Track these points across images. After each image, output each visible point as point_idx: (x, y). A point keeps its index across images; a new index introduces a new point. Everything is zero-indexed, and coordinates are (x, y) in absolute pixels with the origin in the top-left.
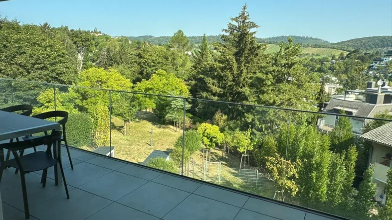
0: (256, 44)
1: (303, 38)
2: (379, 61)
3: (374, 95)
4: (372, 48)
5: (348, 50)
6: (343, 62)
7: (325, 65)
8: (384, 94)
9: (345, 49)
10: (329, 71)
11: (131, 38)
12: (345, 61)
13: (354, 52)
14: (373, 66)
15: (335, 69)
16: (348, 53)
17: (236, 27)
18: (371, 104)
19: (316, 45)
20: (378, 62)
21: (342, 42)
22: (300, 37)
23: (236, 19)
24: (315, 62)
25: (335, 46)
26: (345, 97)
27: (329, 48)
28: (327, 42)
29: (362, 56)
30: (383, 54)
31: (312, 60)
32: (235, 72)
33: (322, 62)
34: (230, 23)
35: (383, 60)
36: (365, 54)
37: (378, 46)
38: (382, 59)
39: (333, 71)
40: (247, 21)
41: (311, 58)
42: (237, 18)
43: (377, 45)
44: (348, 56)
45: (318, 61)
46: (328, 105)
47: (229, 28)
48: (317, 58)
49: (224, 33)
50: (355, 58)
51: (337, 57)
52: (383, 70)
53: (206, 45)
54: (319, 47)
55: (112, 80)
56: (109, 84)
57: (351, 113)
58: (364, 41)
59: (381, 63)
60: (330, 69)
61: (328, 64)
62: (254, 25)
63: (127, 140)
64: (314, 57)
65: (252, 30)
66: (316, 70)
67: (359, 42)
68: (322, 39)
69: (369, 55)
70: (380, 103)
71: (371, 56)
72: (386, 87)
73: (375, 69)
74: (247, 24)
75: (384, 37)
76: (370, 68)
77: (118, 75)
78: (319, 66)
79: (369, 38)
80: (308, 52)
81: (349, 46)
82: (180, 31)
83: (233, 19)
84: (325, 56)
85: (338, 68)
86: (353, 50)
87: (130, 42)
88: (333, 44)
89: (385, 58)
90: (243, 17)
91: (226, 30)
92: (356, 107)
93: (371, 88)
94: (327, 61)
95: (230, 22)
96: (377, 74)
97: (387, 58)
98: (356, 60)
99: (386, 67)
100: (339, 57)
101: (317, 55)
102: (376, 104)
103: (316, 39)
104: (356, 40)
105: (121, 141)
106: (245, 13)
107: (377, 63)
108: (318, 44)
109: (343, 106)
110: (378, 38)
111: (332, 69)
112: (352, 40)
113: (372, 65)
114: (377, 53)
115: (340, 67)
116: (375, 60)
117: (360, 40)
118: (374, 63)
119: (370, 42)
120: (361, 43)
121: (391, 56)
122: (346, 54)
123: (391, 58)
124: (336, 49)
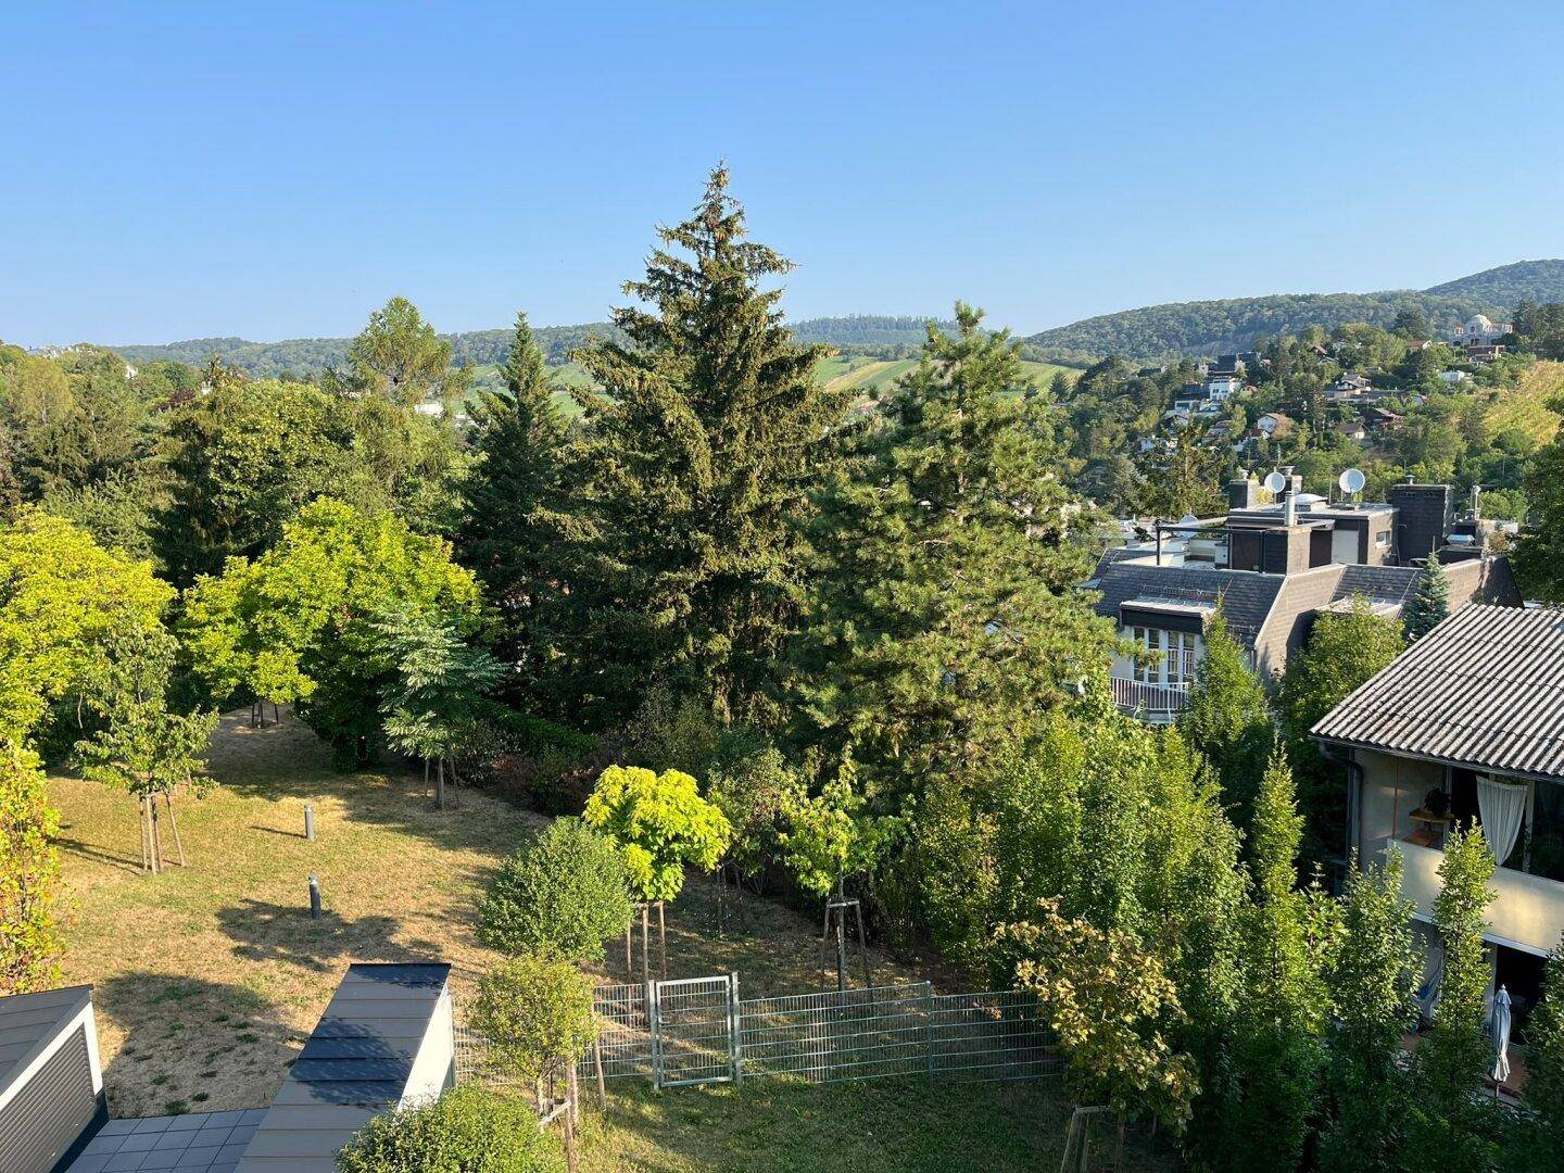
0: (789, 347)
2: (1193, 396)
3: (1273, 534)
4: (1160, 349)
5: (1077, 359)
8: (1307, 529)
9: (1067, 359)
11: (131, 353)
12: (1074, 405)
13: (1100, 367)
14: (1174, 418)
16: (1080, 373)
17: (687, 272)
18: (1264, 574)
20: (1191, 402)
22: (892, 319)
23: (683, 234)
25: (1030, 349)
26: (1157, 553)
29: (1132, 384)
30: (1204, 370)
32: (707, 482)
34: (660, 254)
35: (1207, 394)
36: (1143, 373)
38: (1203, 389)
40: (735, 241)
42: (685, 226)
44: (1082, 386)
47: (655, 274)
49: (633, 301)
50: (1108, 393)
51: (1044, 394)
52: (1213, 430)
53: (534, 368)
55: (43, 574)
56: (28, 602)
57: (1197, 618)
58: (1126, 324)
59: (1202, 406)
62: (767, 263)
63: (167, 900)
65: (762, 284)
67: (1109, 328)
69: (1156, 376)
70: (1298, 564)
71: (1165, 381)
73: (1184, 431)
74: (735, 256)
75: (1196, 308)
76: (1166, 425)
77: (81, 544)
81: (1075, 345)
82: (399, 305)
83: (670, 235)
86: (1094, 361)
87: (131, 372)
89: (1214, 386)
90: (715, 225)
91: (641, 288)
93: (1245, 505)
95: (661, 245)
97: (1220, 386)
98: (1115, 399)
99: (1222, 418)
100: (1051, 392)
102: (1284, 571)
104: (1096, 324)
105: (128, 916)
106: (724, 203)
107: (1186, 406)
110: (1173, 311)
112: (1083, 324)
113: (1170, 414)
114: (1183, 367)
116: (1179, 396)
117: (1111, 320)
118: (1179, 405)
119: (1149, 327)
120: (1119, 333)
121: (1233, 375)
122: (1072, 377)
123: (1232, 386)
124: (1032, 360)
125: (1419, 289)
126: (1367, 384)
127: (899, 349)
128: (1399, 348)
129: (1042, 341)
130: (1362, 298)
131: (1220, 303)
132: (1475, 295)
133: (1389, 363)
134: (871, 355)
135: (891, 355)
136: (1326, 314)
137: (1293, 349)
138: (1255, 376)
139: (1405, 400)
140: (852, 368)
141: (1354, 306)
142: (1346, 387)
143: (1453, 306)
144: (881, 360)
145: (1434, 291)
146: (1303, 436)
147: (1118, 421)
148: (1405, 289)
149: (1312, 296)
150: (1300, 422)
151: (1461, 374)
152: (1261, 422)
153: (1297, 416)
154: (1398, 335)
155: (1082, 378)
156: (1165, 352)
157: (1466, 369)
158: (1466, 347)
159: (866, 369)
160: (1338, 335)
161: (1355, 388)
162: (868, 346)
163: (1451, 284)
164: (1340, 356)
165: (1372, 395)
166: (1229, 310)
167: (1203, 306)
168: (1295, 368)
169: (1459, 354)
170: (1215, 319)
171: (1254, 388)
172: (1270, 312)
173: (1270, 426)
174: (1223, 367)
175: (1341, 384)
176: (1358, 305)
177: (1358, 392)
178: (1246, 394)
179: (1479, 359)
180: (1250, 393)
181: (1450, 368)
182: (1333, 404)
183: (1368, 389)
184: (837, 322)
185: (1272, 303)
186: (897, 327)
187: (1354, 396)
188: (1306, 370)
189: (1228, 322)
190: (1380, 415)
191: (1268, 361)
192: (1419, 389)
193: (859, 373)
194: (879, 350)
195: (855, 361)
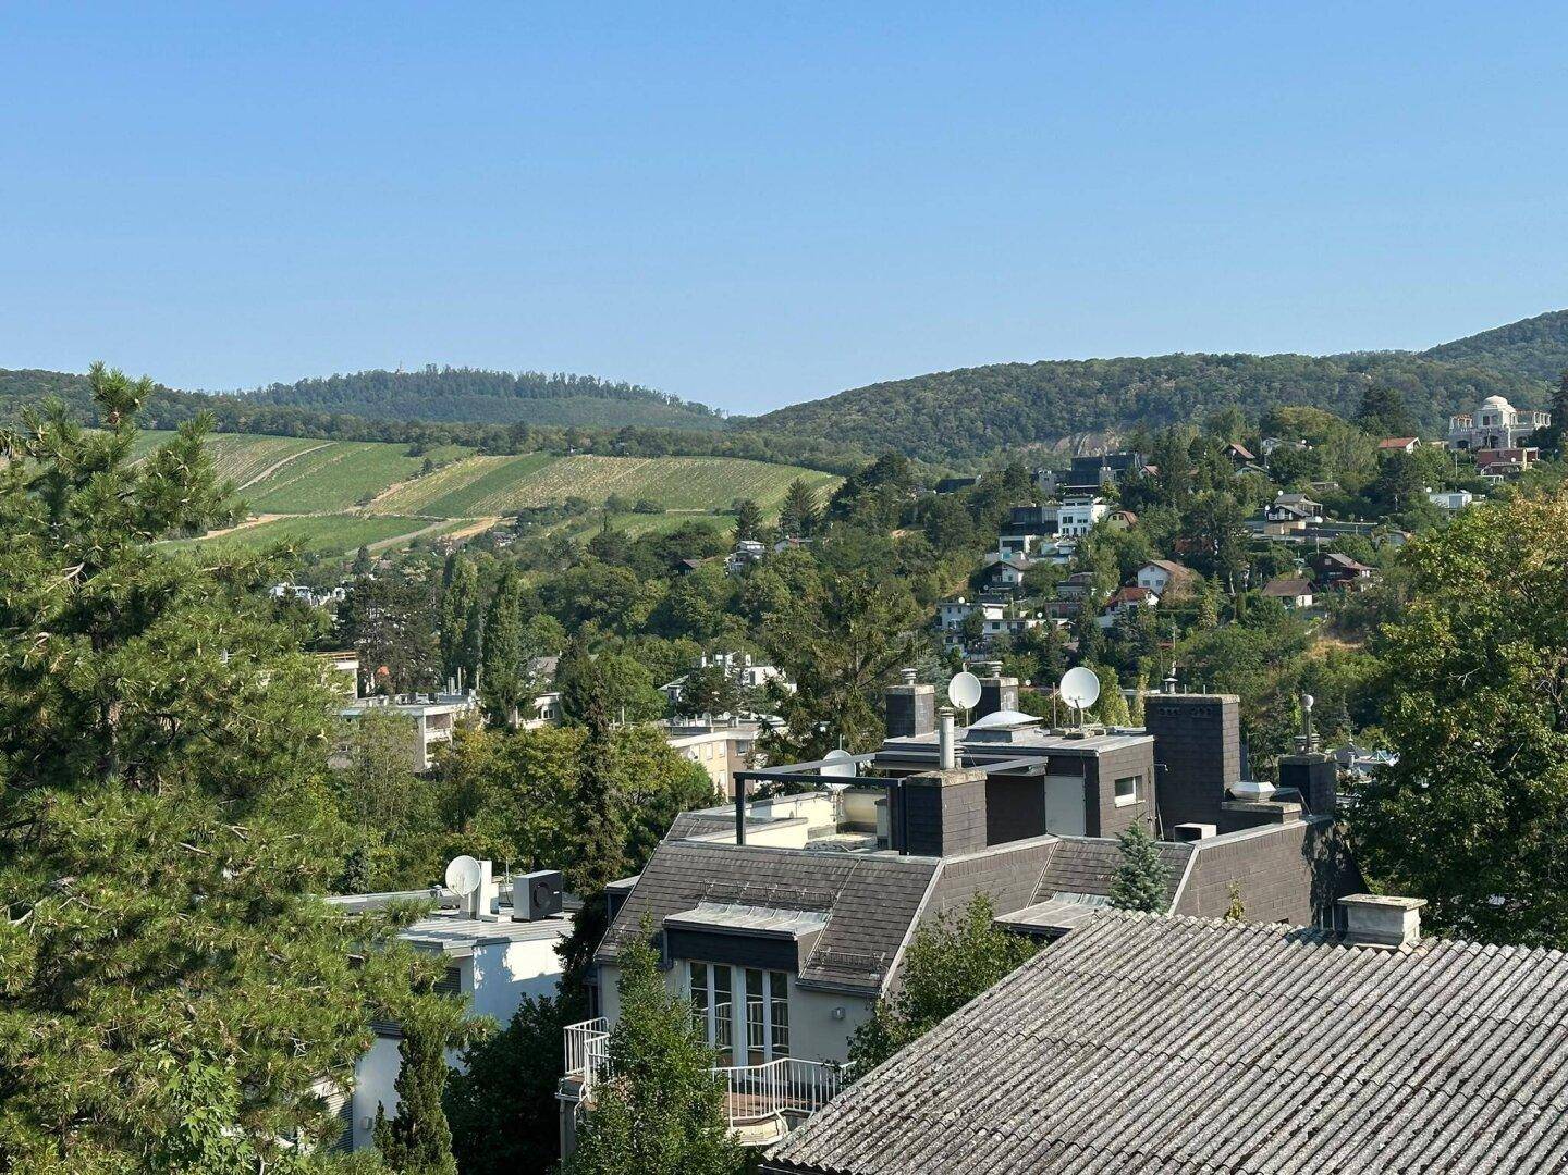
1: (529, 388)
2: (1030, 529)
3: (922, 784)
4: (985, 444)
5: (839, 461)
6: (813, 548)
7: (694, 581)
9: (822, 457)
10: (728, 619)
12: (825, 542)
13: (872, 476)
14: (997, 568)
15: (768, 606)
16: (840, 483)
18: (908, 859)
19: (624, 435)
20: (1028, 539)
21: (801, 413)
22: (506, 378)
24: (629, 560)
25: (756, 438)
27: (715, 453)
28: (701, 409)
29: (928, 504)
30: (1046, 484)
31: (603, 548)
33: (674, 555)
35: (1052, 527)
36: (943, 487)
37: (1022, 429)
38: (1046, 517)
39: (757, 620)
41: (596, 531)
43: (1009, 425)
44: (838, 509)
45: (644, 554)
46: (630, 903)
48: (634, 529)
50: (885, 522)
51: (771, 521)
52: (1064, 590)
54: (653, 446)
57: (783, 946)
58: (929, 396)
59: (1046, 547)
60: (733, 605)
61: (714, 572)
64: (617, 524)
66: (641, 618)
67: (901, 405)
68: (667, 391)
69: (965, 491)
70: (964, 844)
71: (981, 501)
72: (1007, 716)
73: (1015, 590)
75: (1047, 370)
76: (985, 582)
78: (658, 588)
79: (960, 375)
80: (574, 491)
81: (841, 434)
84: (695, 515)
85: (783, 593)
86: (865, 462)
88: (740, 424)
89: (1064, 511)
92: (816, 895)
93: (911, 732)
94: (710, 551)
96: (1031, 623)
97: (1075, 511)
98: (896, 534)
99: (1079, 569)
100: (786, 519)
101: (642, 508)
102: (938, 851)
103: (621, 393)
107: (1019, 546)
108: (639, 429)
109: (729, 899)
110: (1010, 376)
111: (748, 607)
112: (858, 393)
113: (991, 558)
114: (1012, 478)
115: (796, 587)
116: (1007, 528)
117: (907, 389)
118: (1006, 544)
119: (968, 403)
120: (917, 411)
121: (1097, 492)
122: (824, 489)
123: (1098, 510)
124: (762, 459)
125: (1415, 350)
126: (1317, 512)
127: (519, 434)
128: (1366, 450)
129: (783, 424)
130: (1322, 362)
131: (1089, 364)
132: (1505, 362)
133: (1353, 478)
134: (466, 443)
135: (504, 443)
136: (1263, 389)
137: (1195, 449)
138: (1132, 497)
139: (1377, 541)
140: (428, 467)
141: (1308, 377)
142: (1282, 516)
143: (1468, 380)
144: (481, 452)
145: (1441, 352)
146: (1212, 602)
147: (902, 572)
148: (1393, 349)
149: (1239, 358)
150: (1208, 577)
151: (1467, 497)
152: (1144, 575)
153: (1202, 564)
154: (1366, 428)
155: (839, 494)
156: (998, 449)
157: (1475, 488)
158: (1474, 451)
159: (455, 468)
160: (1271, 426)
161: (1297, 518)
162: (459, 427)
163: (1465, 342)
164: (1271, 463)
165: (1324, 530)
166: (1105, 378)
167: (1060, 370)
168: (1198, 482)
169: (1462, 462)
170: (1080, 393)
171: (1132, 517)
172: (1172, 384)
173: (1159, 583)
174: (1081, 479)
175: (1274, 511)
176: (1309, 376)
177: (1302, 525)
178: (1117, 526)
179: (1497, 470)
180: (1124, 524)
181: (1449, 487)
182: (1261, 546)
183: (1319, 520)
184: (402, 380)
185: (1175, 365)
186: (518, 394)
187: (1295, 532)
188: (1218, 486)
189: (1103, 398)
190: (1336, 565)
191: (1153, 469)
192: (1398, 521)
193: (438, 477)
194: (480, 434)
195: (434, 454)
